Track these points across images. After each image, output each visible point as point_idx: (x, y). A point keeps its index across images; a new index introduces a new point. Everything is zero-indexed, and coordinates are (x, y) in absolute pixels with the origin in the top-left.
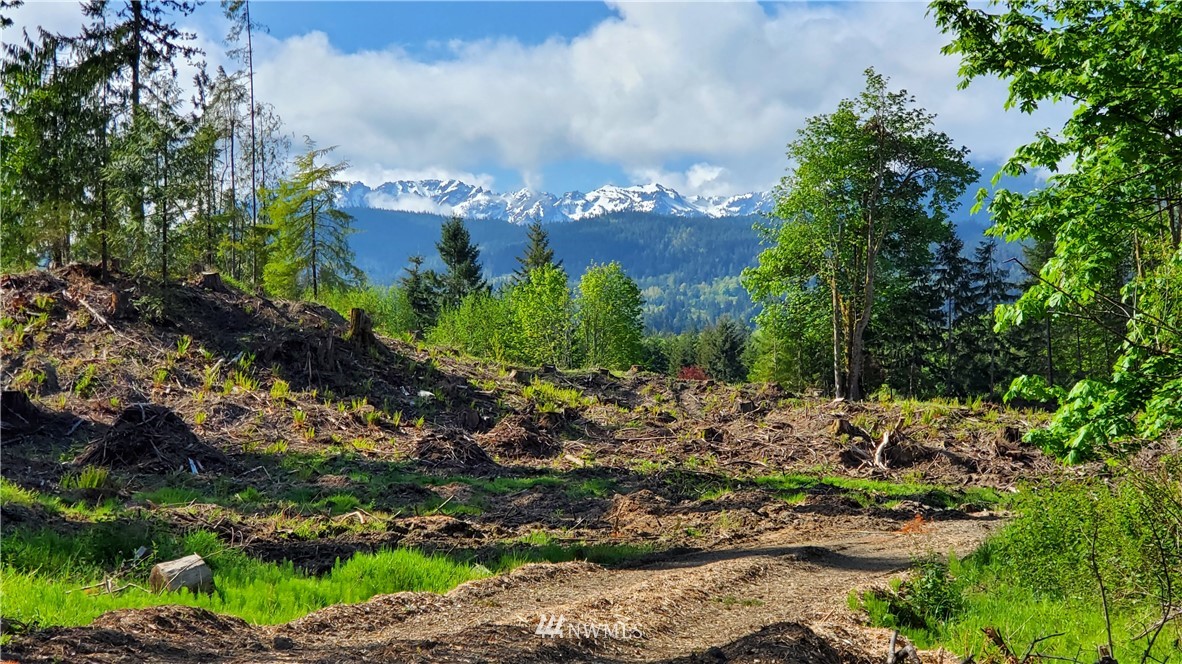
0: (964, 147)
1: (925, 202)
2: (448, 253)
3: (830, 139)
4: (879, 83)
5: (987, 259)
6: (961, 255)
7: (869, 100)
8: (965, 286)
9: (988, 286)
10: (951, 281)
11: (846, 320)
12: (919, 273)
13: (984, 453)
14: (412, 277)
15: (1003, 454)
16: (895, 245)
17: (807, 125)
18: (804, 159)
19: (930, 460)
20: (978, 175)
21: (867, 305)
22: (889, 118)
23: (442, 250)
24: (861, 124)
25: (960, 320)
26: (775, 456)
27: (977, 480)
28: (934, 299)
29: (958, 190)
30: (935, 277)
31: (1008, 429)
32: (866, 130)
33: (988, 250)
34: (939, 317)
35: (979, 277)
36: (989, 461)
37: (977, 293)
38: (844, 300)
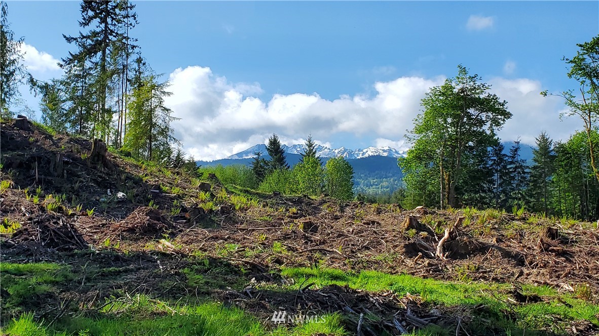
0: (505, 101)
1: (486, 128)
2: (271, 151)
3: (441, 98)
4: (464, 71)
5: (516, 154)
6: (503, 152)
7: (460, 80)
8: (505, 167)
9: (516, 168)
10: (498, 165)
11: (446, 182)
12: (483, 161)
13: (529, 248)
14: (256, 161)
15: (546, 250)
16: (471, 148)
17: (430, 91)
18: (428, 107)
19: (484, 253)
20: (511, 115)
21: (457, 175)
22: (469, 88)
23: (268, 149)
24: (456, 91)
25: (503, 183)
26: (353, 245)
27: (528, 275)
28: (490, 173)
29: (502, 122)
30: (490, 163)
31: (550, 230)
32: (458, 94)
33: (516, 150)
34: (492, 182)
35: (511, 163)
36: (534, 256)
37: (510, 170)
38: (446, 173)
